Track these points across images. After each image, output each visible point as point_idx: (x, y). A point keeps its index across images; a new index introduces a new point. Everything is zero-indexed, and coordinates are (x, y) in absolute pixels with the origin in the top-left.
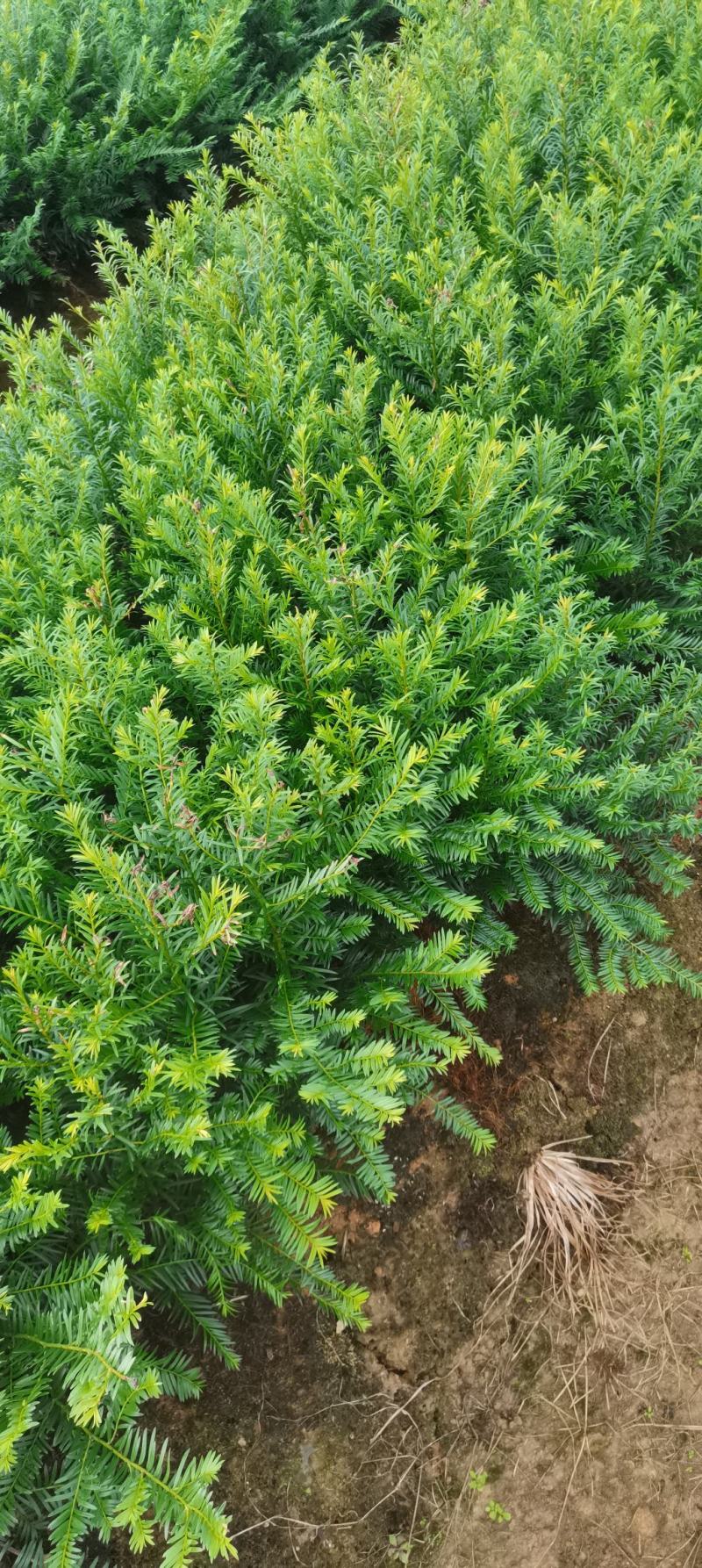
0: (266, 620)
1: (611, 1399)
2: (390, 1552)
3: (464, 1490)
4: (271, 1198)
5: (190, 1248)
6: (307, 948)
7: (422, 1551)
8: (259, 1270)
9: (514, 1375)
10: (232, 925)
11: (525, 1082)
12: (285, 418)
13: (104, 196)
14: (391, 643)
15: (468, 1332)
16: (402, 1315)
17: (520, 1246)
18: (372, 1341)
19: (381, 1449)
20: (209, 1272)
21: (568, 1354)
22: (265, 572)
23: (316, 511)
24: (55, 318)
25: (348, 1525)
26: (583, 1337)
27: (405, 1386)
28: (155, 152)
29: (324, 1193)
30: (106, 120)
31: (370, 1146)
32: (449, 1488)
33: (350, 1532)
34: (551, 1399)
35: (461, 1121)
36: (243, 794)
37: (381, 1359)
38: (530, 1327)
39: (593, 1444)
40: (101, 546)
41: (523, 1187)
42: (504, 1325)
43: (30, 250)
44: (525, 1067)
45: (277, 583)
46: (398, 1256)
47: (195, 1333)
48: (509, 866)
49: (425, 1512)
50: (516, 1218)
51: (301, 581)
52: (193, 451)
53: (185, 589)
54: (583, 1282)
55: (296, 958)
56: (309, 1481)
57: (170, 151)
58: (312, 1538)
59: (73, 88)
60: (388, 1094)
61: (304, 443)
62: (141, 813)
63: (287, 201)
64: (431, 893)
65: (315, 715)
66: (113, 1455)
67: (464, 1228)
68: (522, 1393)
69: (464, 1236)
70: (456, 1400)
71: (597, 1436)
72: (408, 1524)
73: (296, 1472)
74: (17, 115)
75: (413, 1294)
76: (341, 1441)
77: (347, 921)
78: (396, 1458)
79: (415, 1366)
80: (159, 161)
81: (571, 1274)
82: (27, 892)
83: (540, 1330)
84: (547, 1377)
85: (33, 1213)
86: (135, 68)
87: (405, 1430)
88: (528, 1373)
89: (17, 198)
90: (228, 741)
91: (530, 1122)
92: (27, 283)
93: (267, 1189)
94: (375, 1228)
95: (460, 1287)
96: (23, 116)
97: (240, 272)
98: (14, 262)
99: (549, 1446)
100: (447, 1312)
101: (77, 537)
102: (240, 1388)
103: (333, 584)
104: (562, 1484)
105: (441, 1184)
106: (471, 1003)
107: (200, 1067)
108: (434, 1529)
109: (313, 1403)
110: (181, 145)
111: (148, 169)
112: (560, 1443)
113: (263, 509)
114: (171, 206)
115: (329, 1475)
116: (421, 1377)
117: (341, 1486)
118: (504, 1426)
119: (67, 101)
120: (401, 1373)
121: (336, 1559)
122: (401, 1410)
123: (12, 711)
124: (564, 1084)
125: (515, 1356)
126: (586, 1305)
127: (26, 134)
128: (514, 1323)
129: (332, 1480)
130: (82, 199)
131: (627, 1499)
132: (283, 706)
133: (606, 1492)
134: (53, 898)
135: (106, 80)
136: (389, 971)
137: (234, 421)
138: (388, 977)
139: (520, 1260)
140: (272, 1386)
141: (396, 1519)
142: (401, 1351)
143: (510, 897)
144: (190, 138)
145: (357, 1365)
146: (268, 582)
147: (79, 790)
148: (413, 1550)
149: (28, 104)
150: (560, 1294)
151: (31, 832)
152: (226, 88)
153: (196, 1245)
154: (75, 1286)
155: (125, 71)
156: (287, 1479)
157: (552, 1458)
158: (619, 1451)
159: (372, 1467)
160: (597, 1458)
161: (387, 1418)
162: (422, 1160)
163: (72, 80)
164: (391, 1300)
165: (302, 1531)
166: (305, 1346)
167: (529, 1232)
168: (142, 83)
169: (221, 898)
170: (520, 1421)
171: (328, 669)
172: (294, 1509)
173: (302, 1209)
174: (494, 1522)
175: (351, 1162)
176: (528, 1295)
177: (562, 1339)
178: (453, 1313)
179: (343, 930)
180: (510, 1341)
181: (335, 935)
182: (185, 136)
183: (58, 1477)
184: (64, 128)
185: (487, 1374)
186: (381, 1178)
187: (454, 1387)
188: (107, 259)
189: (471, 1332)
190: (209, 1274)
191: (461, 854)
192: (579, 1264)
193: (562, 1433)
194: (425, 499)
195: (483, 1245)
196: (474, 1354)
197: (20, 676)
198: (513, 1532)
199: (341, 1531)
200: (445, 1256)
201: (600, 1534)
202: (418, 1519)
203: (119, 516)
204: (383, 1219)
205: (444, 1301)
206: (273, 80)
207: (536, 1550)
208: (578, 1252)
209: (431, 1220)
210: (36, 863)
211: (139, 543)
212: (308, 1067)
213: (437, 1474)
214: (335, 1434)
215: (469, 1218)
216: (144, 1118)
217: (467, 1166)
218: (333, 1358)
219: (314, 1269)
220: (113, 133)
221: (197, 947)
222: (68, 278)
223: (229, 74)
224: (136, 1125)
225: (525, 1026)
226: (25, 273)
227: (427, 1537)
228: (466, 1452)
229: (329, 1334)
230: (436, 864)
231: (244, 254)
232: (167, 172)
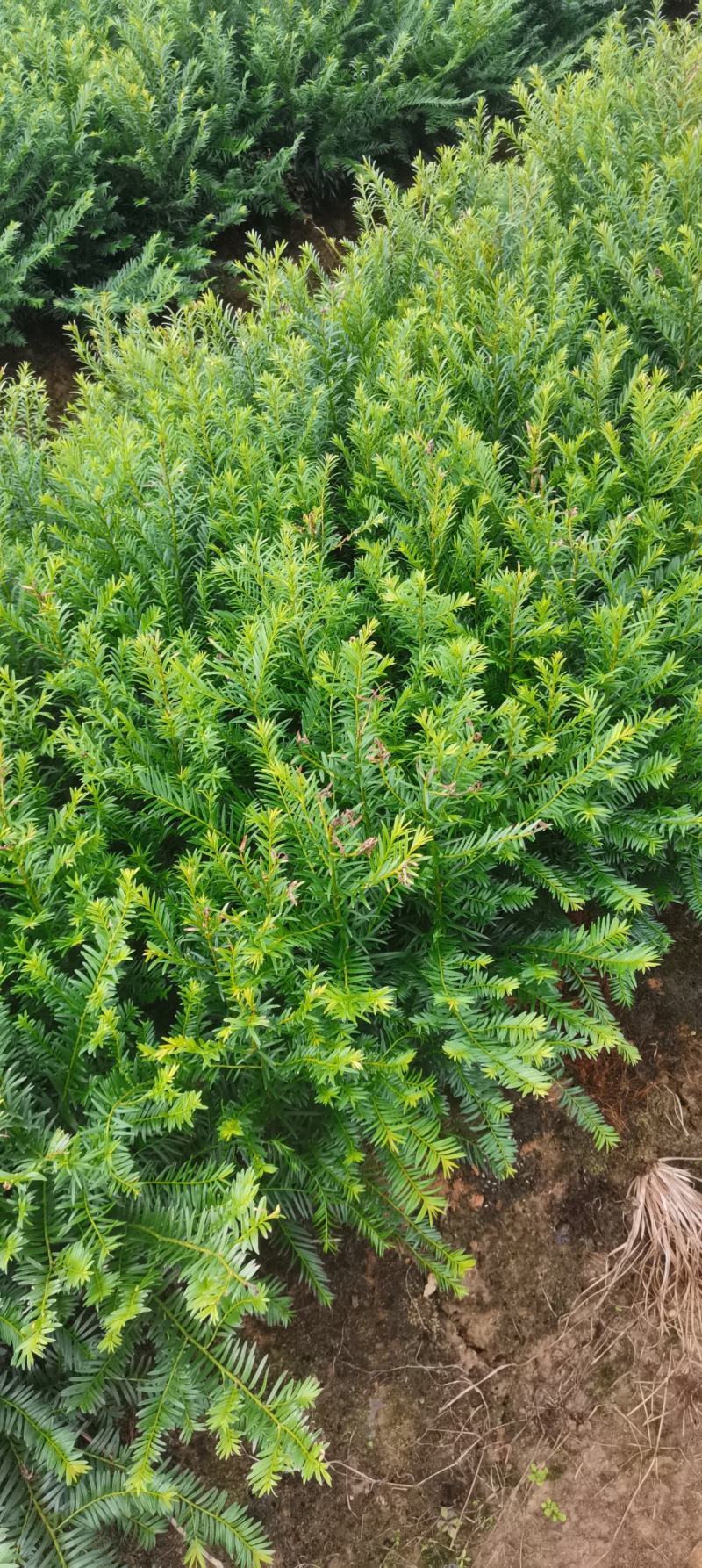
0: (478, 574)
1: (687, 1426)
2: (440, 1523)
3: (522, 1481)
4: (394, 1147)
5: (302, 1179)
6: (465, 907)
7: (471, 1530)
8: (367, 1215)
9: (591, 1379)
10: (411, 865)
11: (653, 1090)
12: (526, 375)
13: (361, 139)
14: (608, 615)
15: (551, 1326)
16: (491, 1293)
17: (619, 1253)
18: (456, 1313)
19: (447, 1421)
20: (316, 1207)
21: (650, 1372)
22: (487, 524)
23: (547, 471)
24: (307, 247)
25: (404, 1487)
26: (668, 1358)
27: (482, 1364)
28: (419, 101)
29: (447, 1154)
30: (380, 60)
31: (496, 1117)
32: (507, 1475)
33: (404, 1494)
34: (625, 1412)
35: (585, 1113)
36: (438, 739)
37: (462, 1332)
38: (615, 1336)
39: (663, 1466)
40: (323, 475)
41: (633, 1194)
42: (589, 1328)
43: (280, 182)
44: (655, 1075)
45: (497, 537)
46: (496, 1235)
47: (293, 1263)
48: (679, 867)
49: (480, 1494)
50: (621, 1223)
51: (521, 537)
52: (430, 393)
53: (402, 529)
54: (676, 1304)
55: (452, 915)
56: (373, 1434)
57: (435, 101)
58: (367, 1491)
59: (349, 27)
60: (534, 1066)
61: (547, 401)
62: (324, 742)
63: (555, 161)
64: (598, 877)
65: (513, 677)
66: (208, 1360)
67: (566, 1222)
68: (596, 1399)
69: (565, 1230)
70: (528, 1390)
71: (668, 1459)
72: (462, 1501)
73: (362, 1423)
74: (294, 45)
75: (504, 1276)
76: (411, 1403)
77: (510, 890)
78: (461, 1433)
79: (495, 1347)
80: (422, 110)
81: (666, 1292)
82: (204, 799)
83: (624, 1341)
84: (625, 1390)
85: (170, 1107)
86: (416, 14)
87: (475, 1407)
88: (605, 1381)
89: (276, 128)
90: (422, 688)
91: (651, 1130)
92: (271, 214)
93: (391, 1136)
94: (477, 1201)
95: (553, 1279)
96: (299, 47)
97: (502, 223)
98: (262, 192)
99: (616, 1458)
100: (534, 1301)
101: (301, 462)
102: (321, 1327)
103: (556, 546)
104: (624, 1499)
105: (550, 1174)
106: (618, 996)
107: (355, 1000)
108: (486, 1512)
109: (389, 1359)
110: (447, 96)
111: (409, 117)
112: (628, 1458)
113: (493, 461)
114: (440, 150)
115: (393, 1434)
116: (499, 1359)
117: (403, 1447)
118: (573, 1428)
119: (342, 38)
120: (479, 1350)
121: (385, 1517)
122: (473, 1387)
123: (211, 622)
124: (691, 1101)
125: (595, 1361)
126: (675, 1327)
127: (298, 65)
128: (599, 1328)
129: (395, 1440)
130: (340, 138)
131: (689, 1530)
132: (486, 661)
133: (668, 1517)
134: (228, 810)
135: (384, 22)
136: (543, 947)
137: (475, 372)
138: (540, 953)
139: (617, 1267)
140: (352, 1333)
141: (451, 1492)
142: (484, 1328)
143: (676, 898)
144: (456, 91)
145: (438, 1332)
146: (487, 537)
147: (271, 708)
148: (462, 1528)
149: (306, 35)
150: (651, 1310)
151: (218, 741)
152: (500, 45)
153: (308, 1177)
154: (197, 1188)
155: (404, 15)
156: (352, 1428)
157: (617, 1470)
158: (688, 1480)
159: (436, 1436)
160: (664, 1482)
161: (459, 1392)
162: (534, 1145)
163: (351, 17)
164: (482, 1276)
165: (358, 1482)
166: (390, 1303)
167: (631, 1241)
168: (419, 29)
169: (401, 838)
170: (589, 1426)
171: (537, 632)
172: (354, 1459)
173: (421, 1165)
174: (547, 1520)
175: (473, 1129)
176: (619, 1303)
177: (646, 1355)
178: (541, 1304)
179: (506, 897)
180: (593, 1345)
181: (495, 901)
182: (452, 88)
183: (151, 1370)
184: (337, 64)
185: (564, 1372)
186: (502, 1151)
187: (528, 1376)
188: (367, 195)
189: (555, 1327)
190: (316, 1208)
191: (639, 844)
192: (675, 1284)
193: (630, 1449)
194: (658, 478)
195: (583, 1243)
196: (554, 1349)
197: (227, 589)
198: (566, 1534)
199: (396, 1492)
200: (542, 1246)
201: (655, 1558)
202: (472, 1498)
203: (345, 449)
204: (487, 1195)
205: (533, 1290)
206: (548, 43)
207: (587, 1558)
208: (677, 1272)
209: (534, 1206)
210: (221, 772)
211: (359, 479)
212: (452, 1024)
213: (498, 1459)
214: (406, 1394)
215: (574, 1213)
216: (287, 1040)
217: (579, 1161)
218: (416, 1319)
219: (421, 1227)
220: (384, 74)
221: (370, 881)
222: (311, 217)
223: (506, 31)
224: (277, 1046)
225: (661, 1034)
226: (270, 205)
227: (478, 1519)
228: (531, 1444)
229: (416, 1295)
230: (609, 850)
231: (505, 207)
232: (427, 123)
